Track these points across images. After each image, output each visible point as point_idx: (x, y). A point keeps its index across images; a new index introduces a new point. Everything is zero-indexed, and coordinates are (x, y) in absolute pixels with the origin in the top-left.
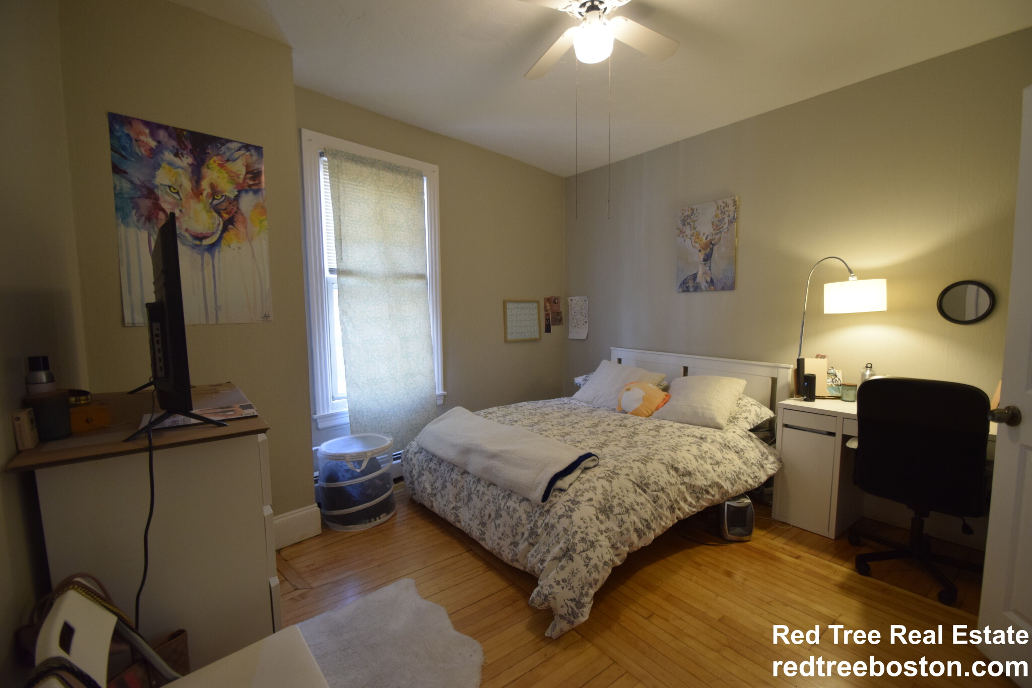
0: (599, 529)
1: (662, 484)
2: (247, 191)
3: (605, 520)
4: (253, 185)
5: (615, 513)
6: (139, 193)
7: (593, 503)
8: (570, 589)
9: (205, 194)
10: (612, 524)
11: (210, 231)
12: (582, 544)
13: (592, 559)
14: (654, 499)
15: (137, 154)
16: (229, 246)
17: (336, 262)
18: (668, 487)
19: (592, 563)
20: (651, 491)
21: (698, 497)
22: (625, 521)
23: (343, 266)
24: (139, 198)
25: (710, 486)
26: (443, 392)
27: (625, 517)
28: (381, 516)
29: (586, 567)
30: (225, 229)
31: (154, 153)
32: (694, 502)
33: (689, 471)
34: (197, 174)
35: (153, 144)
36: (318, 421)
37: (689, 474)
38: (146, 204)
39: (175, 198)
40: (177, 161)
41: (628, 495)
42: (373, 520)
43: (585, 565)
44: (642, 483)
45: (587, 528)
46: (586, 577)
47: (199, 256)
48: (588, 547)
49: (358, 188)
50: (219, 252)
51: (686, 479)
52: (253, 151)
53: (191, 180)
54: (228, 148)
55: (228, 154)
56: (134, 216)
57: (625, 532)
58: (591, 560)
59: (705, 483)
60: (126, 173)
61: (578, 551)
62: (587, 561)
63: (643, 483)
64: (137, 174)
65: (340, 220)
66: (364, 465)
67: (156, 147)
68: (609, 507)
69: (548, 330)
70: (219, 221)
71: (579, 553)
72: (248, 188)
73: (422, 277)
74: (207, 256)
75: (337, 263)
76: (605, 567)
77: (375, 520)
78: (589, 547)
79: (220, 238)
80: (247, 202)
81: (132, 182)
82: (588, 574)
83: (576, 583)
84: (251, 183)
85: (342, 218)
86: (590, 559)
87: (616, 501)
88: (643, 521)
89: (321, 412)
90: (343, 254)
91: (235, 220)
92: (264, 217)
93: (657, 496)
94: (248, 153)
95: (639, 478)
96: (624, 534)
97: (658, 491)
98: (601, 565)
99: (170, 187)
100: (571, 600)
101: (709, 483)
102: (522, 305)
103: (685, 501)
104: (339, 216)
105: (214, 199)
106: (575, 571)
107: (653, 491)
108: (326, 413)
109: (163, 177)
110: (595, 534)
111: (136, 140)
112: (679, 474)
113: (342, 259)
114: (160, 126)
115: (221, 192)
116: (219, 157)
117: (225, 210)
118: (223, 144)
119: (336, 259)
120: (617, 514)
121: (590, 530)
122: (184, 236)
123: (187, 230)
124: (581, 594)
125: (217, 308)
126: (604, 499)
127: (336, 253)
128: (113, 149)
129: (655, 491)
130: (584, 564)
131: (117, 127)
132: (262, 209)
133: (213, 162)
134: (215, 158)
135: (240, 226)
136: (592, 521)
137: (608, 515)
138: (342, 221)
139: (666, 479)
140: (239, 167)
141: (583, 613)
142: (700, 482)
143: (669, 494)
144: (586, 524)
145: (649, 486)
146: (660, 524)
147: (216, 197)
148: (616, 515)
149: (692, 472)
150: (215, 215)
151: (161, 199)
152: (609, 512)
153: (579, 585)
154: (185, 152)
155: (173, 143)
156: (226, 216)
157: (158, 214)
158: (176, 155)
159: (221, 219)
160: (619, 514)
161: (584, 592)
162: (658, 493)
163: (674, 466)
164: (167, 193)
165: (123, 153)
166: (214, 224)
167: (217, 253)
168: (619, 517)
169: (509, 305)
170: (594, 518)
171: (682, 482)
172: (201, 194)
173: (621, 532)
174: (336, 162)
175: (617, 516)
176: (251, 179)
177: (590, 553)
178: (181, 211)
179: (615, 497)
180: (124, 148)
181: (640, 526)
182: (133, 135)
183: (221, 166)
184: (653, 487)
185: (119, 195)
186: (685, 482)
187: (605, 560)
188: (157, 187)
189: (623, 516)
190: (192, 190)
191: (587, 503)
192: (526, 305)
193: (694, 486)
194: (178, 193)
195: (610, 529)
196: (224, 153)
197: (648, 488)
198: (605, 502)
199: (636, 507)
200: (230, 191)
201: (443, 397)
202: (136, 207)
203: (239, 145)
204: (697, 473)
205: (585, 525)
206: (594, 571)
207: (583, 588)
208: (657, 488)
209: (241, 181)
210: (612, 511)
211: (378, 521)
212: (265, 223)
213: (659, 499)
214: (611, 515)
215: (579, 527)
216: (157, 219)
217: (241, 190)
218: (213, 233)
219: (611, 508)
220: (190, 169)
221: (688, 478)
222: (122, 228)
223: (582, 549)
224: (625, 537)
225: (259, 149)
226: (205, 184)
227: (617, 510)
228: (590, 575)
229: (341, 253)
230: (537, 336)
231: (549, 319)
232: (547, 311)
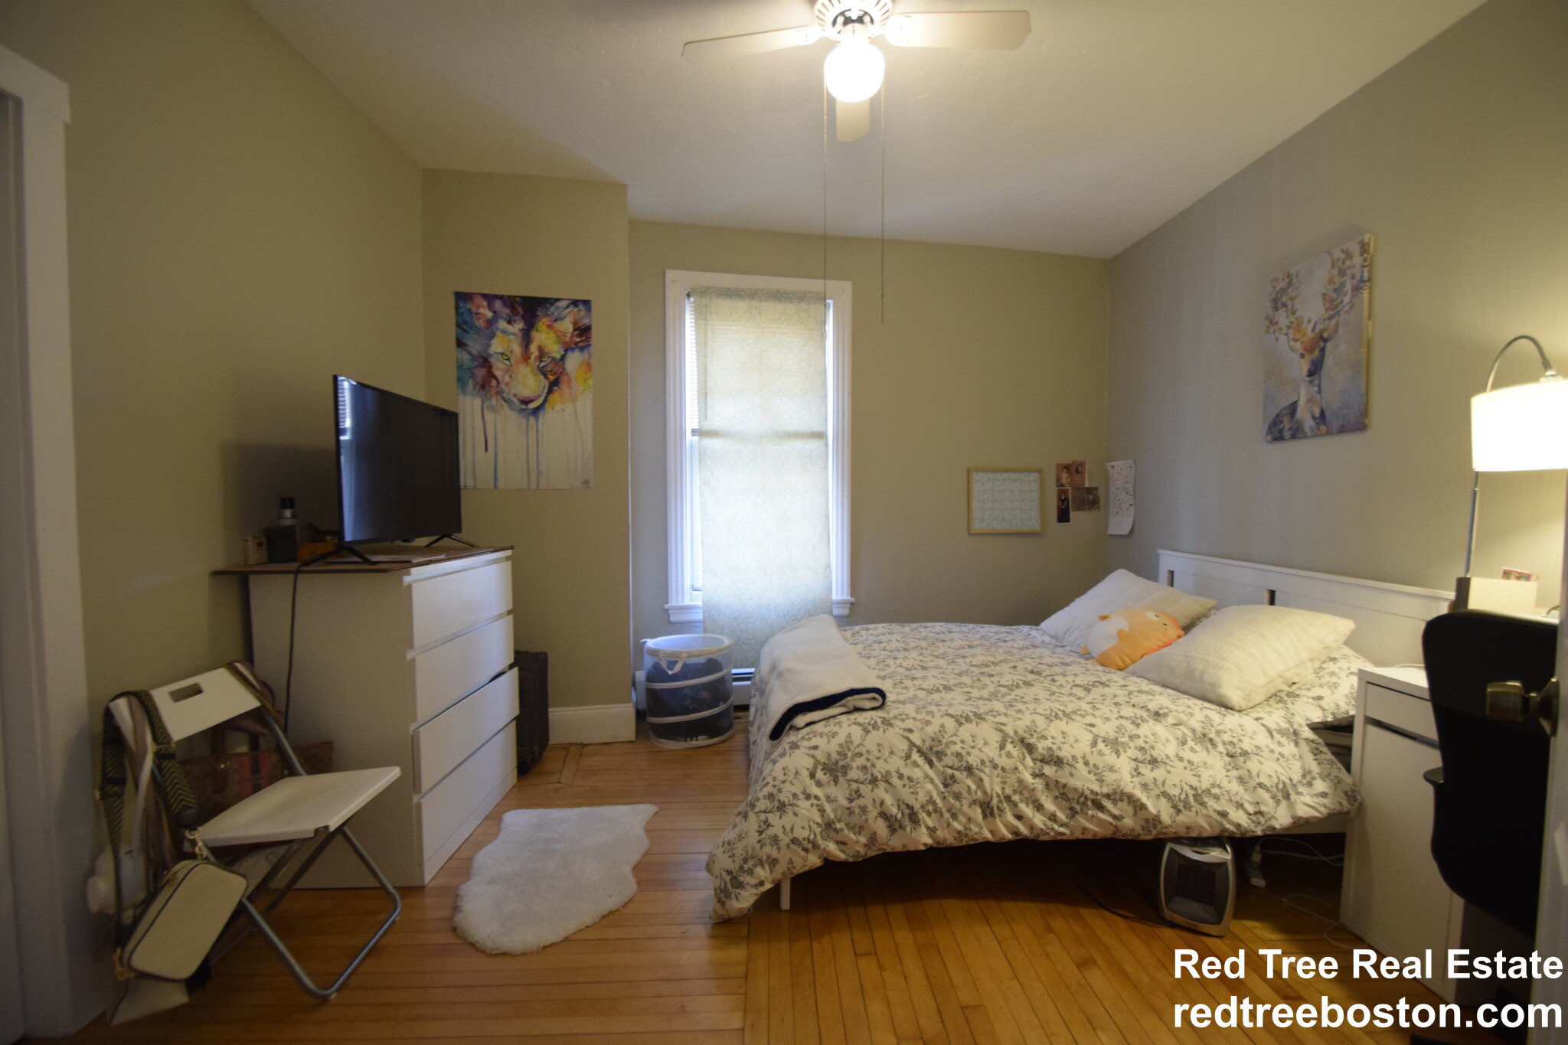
0: (805, 791)
1: (973, 760)
2: (573, 349)
3: (828, 783)
4: (579, 342)
5: (849, 777)
6: (476, 363)
7: (817, 753)
8: (730, 857)
9: (533, 357)
10: (840, 793)
11: (536, 395)
12: (767, 802)
13: (772, 826)
14: (945, 780)
15: (476, 326)
16: (553, 408)
17: (698, 421)
18: (987, 770)
19: (771, 831)
20: (944, 767)
21: (1071, 809)
22: (863, 795)
23: (708, 426)
24: (475, 367)
25: (1108, 796)
26: (849, 598)
27: (865, 789)
28: (700, 738)
29: (758, 834)
30: (550, 391)
31: (491, 323)
32: (1061, 816)
33: (1058, 757)
34: (526, 338)
35: (489, 315)
36: (670, 612)
37: (1059, 762)
38: (481, 372)
39: (506, 365)
40: (509, 328)
41: (889, 760)
42: (689, 739)
43: (759, 831)
44: (931, 749)
45: (784, 782)
46: (753, 849)
47: (525, 420)
48: (773, 808)
49: (731, 328)
50: (543, 415)
51: (1049, 770)
52: (581, 307)
53: (521, 345)
54: (557, 308)
55: (556, 314)
56: (470, 387)
57: (857, 811)
58: (770, 828)
59: (1096, 788)
60: (466, 345)
61: (757, 809)
62: (764, 827)
63: (935, 749)
64: (475, 345)
65: (706, 370)
66: (677, 668)
67: (493, 317)
68: (843, 766)
69: (1063, 516)
70: (545, 383)
71: (757, 813)
72: (574, 346)
73: (821, 436)
74: (532, 419)
75: (699, 422)
76: (792, 846)
77: (691, 740)
78: (775, 809)
79: (545, 400)
80: (573, 360)
81: (471, 354)
82: (759, 845)
83: (739, 852)
84: (578, 340)
85: (708, 367)
86: (769, 825)
87: (860, 761)
88: (903, 807)
89: (673, 602)
90: (708, 410)
91: (560, 381)
92: (589, 375)
93: (952, 777)
94: (576, 309)
95: (930, 739)
96: (854, 813)
97: (957, 769)
98: (785, 840)
99: (502, 354)
100: (727, 871)
101: (1105, 790)
102: (1006, 476)
103: (1039, 807)
104: (706, 365)
105: (541, 361)
106: (743, 835)
107: (947, 766)
108: (680, 604)
109: (497, 346)
110: (795, 795)
111: (476, 314)
112: (1034, 756)
113: (706, 417)
114: (496, 297)
115: (548, 353)
116: (548, 318)
117: (551, 371)
118: (552, 304)
119: (697, 417)
120: (851, 780)
121: (787, 787)
122: (512, 401)
123: (515, 395)
124: (741, 868)
125: (539, 473)
126: (839, 753)
127: (699, 410)
128: (458, 326)
129: (951, 768)
130: (757, 829)
131: (461, 304)
132: (588, 366)
133: (542, 324)
134: (544, 320)
135: (564, 387)
136: (798, 776)
137: (837, 777)
138: (708, 370)
139: (988, 756)
140: (567, 326)
141: (739, 896)
142: (1083, 780)
143: (981, 780)
144: (787, 776)
145: (943, 757)
146: (949, 825)
147: (543, 359)
148: (849, 781)
149: (1065, 761)
150: (542, 377)
151: (494, 367)
152: (839, 774)
153: (742, 855)
154: (517, 318)
155: (507, 311)
156: (552, 378)
157: (490, 381)
158: (509, 322)
159: (547, 381)
160: (856, 781)
161: (746, 867)
162: (957, 774)
163: (1026, 741)
164: (499, 361)
165: (465, 327)
166: (539, 386)
167: (541, 417)
168: (854, 786)
169: (975, 477)
170: (805, 774)
171: (1037, 771)
172: (529, 358)
173: (849, 808)
174: (704, 301)
175: (851, 783)
176: (578, 336)
177: (773, 818)
178: (510, 376)
179: (861, 755)
180: (466, 323)
181: (894, 810)
182: (474, 310)
183: (549, 327)
184: (949, 760)
185: (460, 367)
186: (1043, 774)
187: (795, 835)
188: (491, 355)
189: (862, 787)
190: (522, 355)
191: (807, 751)
192: (1015, 476)
193: (1065, 786)
194: (508, 359)
195: (832, 798)
196: (553, 313)
197: (940, 760)
198: (838, 757)
199: (895, 780)
200: (556, 350)
201: (849, 606)
202: (473, 376)
203: (568, 302)
204: (1080, 765)
205: (784, 778)
206: (770, 844)
207: (745, 860)
208: (957, 764)
209: (568, 339)
210: (845, 773)
211: (694, 743)
212: (590, 381)
213: (954, 782)
214: (841, 779)
215: (774, 779)
216: (490, 386)
217: (568, 348)
218: (539, 396)
219: (845, 769)
220: (520, 335)
221: (1054, 768)
222: (461, 397)
223: (763, 809)
224: (856, 820)
225: (587, 303)
226: (534, 348)
227: (854, 774)
228: (761, 847)
229: (706, 409)
230: (1037, 527)
231: (1066, 499)
232: (1063, 485)
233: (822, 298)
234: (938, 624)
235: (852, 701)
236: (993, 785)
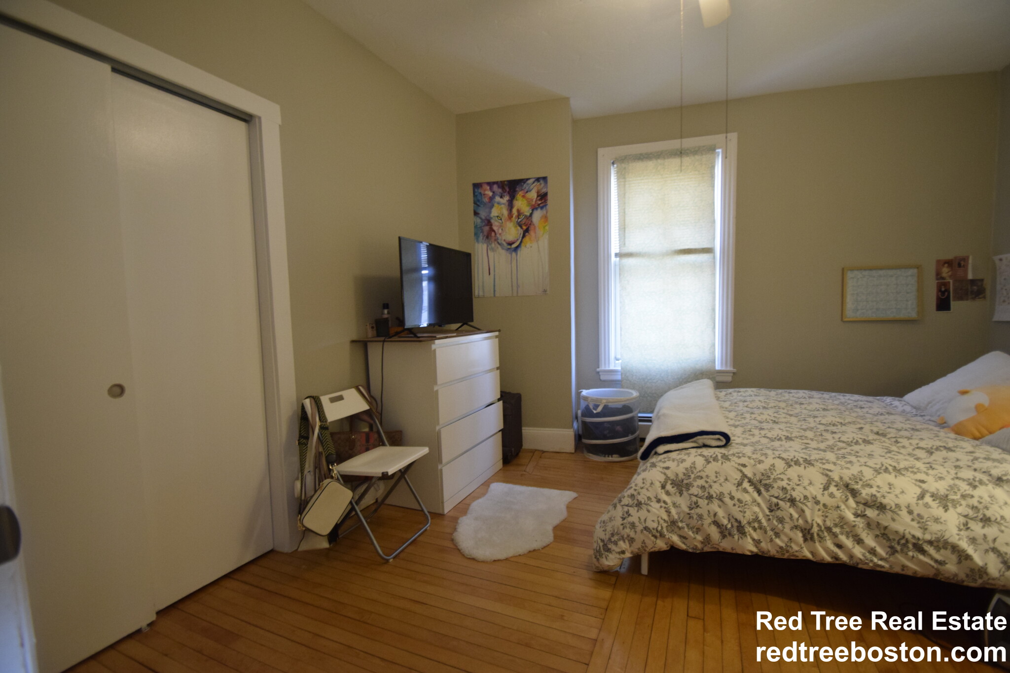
0: (657, 496)
1: (797, 494)
2: (537, 209)
3: (675, 494)
4: (541, 204)
5: (690, 492)
6: (484, 224)
7: (667, 472)
8: (603, 531)
9: (514, 216)
10: (683, 502)
11: (516, 239)
12: (630, 499)
13: (632, 516)
14: (771, 506)
15: (484, 202)
16: (526, 246)
17: (618, 247)
18: (809, 504)
19: (630, 519)
20: (771, 496)
21: (891, 547)
22: (700, 506)
23: (626, 250)
24: (484, 226)
25: (930, 543)
26: (732, 369)
27: (703, 503)
28: (614, 456)
29: (621, 519)
30: (524, 236)
31: (491, 199)
32: (880, 551)
33: (881, 504)
34: (511, 205)
35: (490, 194)
36: (600, 373)
37: (882, 507)
38: (486, 229)
39: (499, 222)
40: (501, 200)
41: (723, 484)
43: (622, 518)
44: (761, 482)
45: (642, 488)
46: (618, 528)
47: (510, 255)
48: (633, 504)
49: (643, 181)
50: (520, 251)
51: (871, 513)
52: (542, 181)
53: (508, 210)
54: (528, 184)
55: (527, 188)
56: (481, 238)
57: (695, 517)
58: (630, 517)
59: (918, 534)
60: (478, 214)
61: (622, 503)
62: (626, 515)
63: (764, 482)
64: (483, 213)
65: (625, 212)
67: (492, 195)
68: (687, 484)
70: (521, 231)
71: (623, 506)
72: (537, 207)
73: (709, 251)
74: (514, 254)
75: (620, 248)
76: (645, 532)
77: (608, 457)
78: (634, 505)
79: (521, 242)
80: (537, 215)
81: (481, 218)
82: (622, 527)
83: (609, 528)
84: (540, 202)
85: (626, 210)
86: (629, 515)
87: (700, 482)
88: (733, 520)
89: (603, 367)
90: (626, 240)
91: (529, 229)
92: (546, 224)
93: (777, 505)
94: (539, 183)
95: (761, 474)
96: (693, 518)
97: (781, 500)
98: (640, 527)
99: (498, 217)
100: (601, 540)
101: (928, 537)
102: (881, 272)
103: (859, 541)
104: (624, 209)
105: (519, 218)
106: (613, 518)
107: (773, 496)
108: (607, 368)
109: (495, 212)
110: (649, 498)
111: (484, 195)
112: (857, 499)
113: (625, 244)
114: (494, 183)
115: (522, 213)
116: (522, 192)
117: (524, 224)
118: (524, 183)
119: (618, 245)
120: (692, 495)
121: (644, 491)
122: (503, 244)
123: (504, 240)
124: (610, 539)
125: (518, 286)
126: (684, 474)
127: (619, 240)
128: (475, 203)
129: (777, 498)
130: (622, 516)
131: (476, 190)
132: (545, 218)
133: (519, 196)
134: (520, 193)
135: (532, 233)
136: (652, 486)
137: (682, 491)
138: (626, 213)
139: (811, 493)
140: (533, 195)
141: (608, 557)
142: (905, 525)
143: (803, 511)
144: (644, 485)
145: (770, 489)
146: (771, 540)
147: (520, 217)
148: (691, 495)
149: (888, 507)
150: (519, 228)
151: (493, 225)
152: (683, 489)
153: (610, 531)
154: (505, 194)
155: (500, 190)
156: (525, 228)
157: (491, 233)
158: (501, 197)
159: (522, 230)
160: (696, 496)
161: (613, 539)
162: (781, 503)
163: (850, 486)
164: (496, 221)
165: (478, 203)
166: (518, 234)
167: (519, 252)
168: (694, 499)
169: (850, 275)
170: (658, 485)
171: (859, 512)
172: (512, 217)
173: (689, 514)
174: (623, 165)
175: (692, 496)
176: (540, 200)
177: (633, 511)
178: (502, 229)
179: (702, 478)
180: (478, 201)
181: (725, 522)
182: (482, 192)
183: (523, 196)
184: (775, 492)
185: (476, 227)
186: (865, 515)
187: (647, 525)
188: (492, 218)
189: (700, 500)
190: (508, 216)
191: (661, 470)
192: (891, 272)
193: (886, 528)
194: (501, 219)
195: (677, 504)
196: (525, 188)
197: (767, 490)
198: (684, 477)
199: (727, 500)
200: (526, 211)
201: (732, 374)
202: (482, 232)
203: (534, 180)
204: (904, 513)
205: (642, 486)
206: (629, 528)
207: (613, 535)
208: (782, 495)
209: (534, 203)
210: (688, 489)
211: (610, 459)
212: (547, 228)
213: (778, 509)
214: (685, 493)
215: (636, 485)
216: (491, 236)
217: (534, 209)
218: (518, 240)
219: (688, 486)
220: (507, 204)
221: (877, 512)
222: (476, 244)
223: (627, 503)
224: (694, 522)
225: (545, 179)
226: (515, 211)
227: (694, 490)
228: (623, 529)
229: (625, 239)
230: (914, 315)
231: (947, 291)
232: (943, 278)
233: (712, 149)
234: (801, 391)
235: (701, 439)
236: (814, 517)
